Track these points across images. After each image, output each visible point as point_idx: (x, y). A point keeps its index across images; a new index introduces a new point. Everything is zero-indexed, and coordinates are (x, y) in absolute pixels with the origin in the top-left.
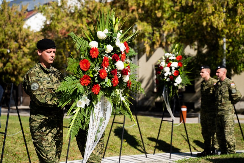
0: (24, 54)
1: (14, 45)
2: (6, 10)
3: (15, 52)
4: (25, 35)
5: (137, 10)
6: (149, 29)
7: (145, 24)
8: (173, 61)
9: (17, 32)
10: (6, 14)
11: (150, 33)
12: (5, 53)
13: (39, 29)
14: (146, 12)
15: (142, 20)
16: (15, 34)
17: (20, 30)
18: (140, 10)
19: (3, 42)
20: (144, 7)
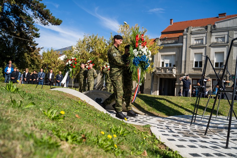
0: (57, 68)
1: (53, 65)
2: (52, 52)
3: (53, 67)
4: (58, 62)
5: (99, 54)
6: (103, 61)
7: (101, 59)
8: (108, 65)
9: (55, 60)
10: (52, 54)
11: (102, 63)
12: (50, 67)
13: (63, 60)
14: (102, 55)
15: (100, 58)
16: (54, 61)
17: (56, 60)
18: (100, 55)
19: (50, 63)
20: (101, 54)
